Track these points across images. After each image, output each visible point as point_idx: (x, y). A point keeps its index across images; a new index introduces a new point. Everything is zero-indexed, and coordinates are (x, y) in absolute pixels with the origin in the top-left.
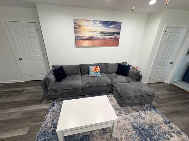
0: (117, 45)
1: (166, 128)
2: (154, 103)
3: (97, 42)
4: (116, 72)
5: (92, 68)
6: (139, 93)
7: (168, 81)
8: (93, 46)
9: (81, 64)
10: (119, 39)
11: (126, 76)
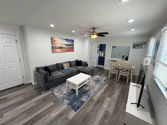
0: (73, 51)
1: (101, 78)
2: (95, 74)
3: (64, 49)
4: (75, 65)
5: (65, 65)
6: (91, 70)
7: (95, 66)
8: (62, 52)
9: (56, 64)
10: (74, 48)
11: (81, 66)
